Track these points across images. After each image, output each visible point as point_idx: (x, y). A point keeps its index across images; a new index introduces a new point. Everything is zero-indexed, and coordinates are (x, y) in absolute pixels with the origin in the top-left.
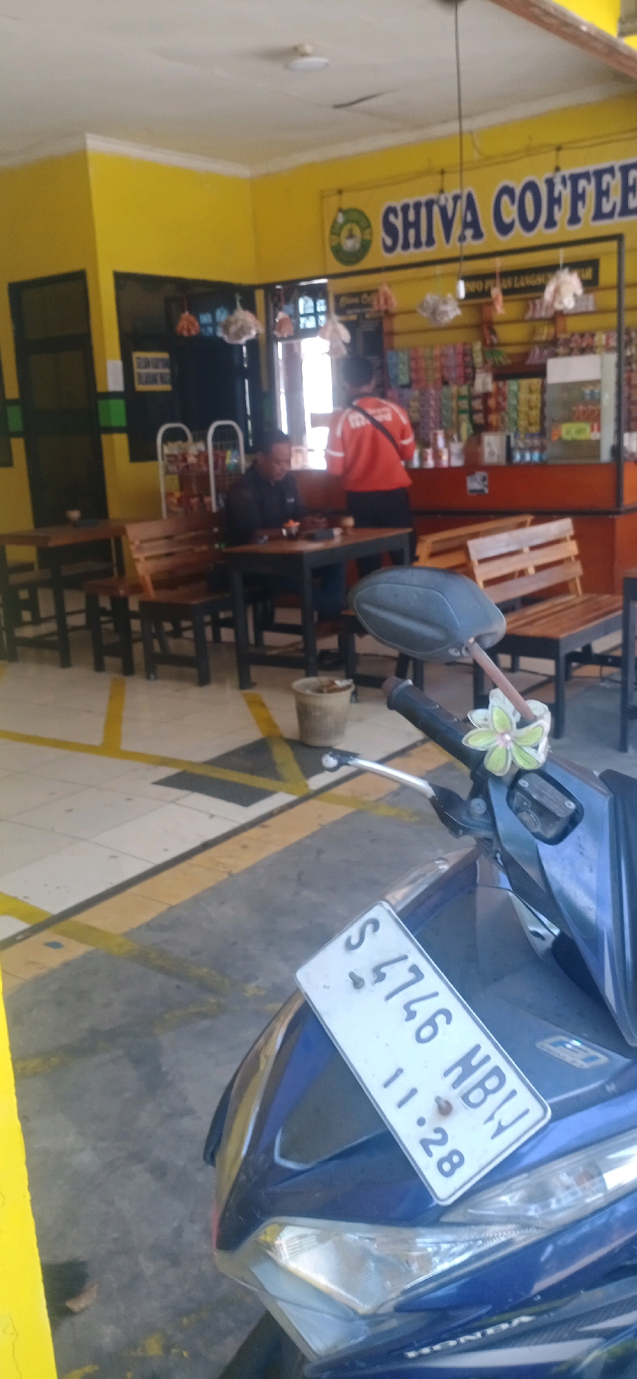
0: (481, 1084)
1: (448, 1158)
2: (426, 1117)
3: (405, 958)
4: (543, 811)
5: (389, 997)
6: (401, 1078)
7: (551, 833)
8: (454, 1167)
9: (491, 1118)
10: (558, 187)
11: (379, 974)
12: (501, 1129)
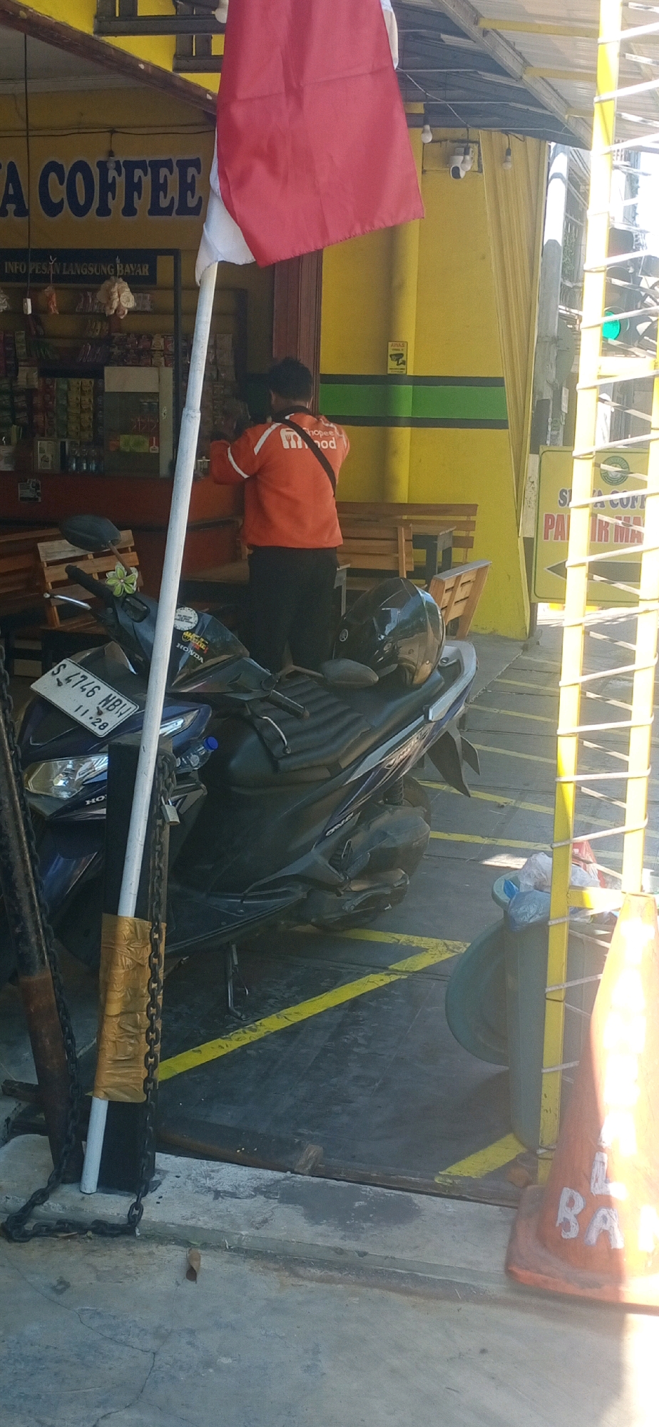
0: (114, 704)
1: (103, 725)
2: (93, 717)
3: (79, 674)
4: (135, 610)
5: (73, 686)
6: (82, 708)
7: (138, 619)
8: (105, 727)
9: (117, 712)
10: (112, 173)
11: (68, 680)
12: (121, 714)
